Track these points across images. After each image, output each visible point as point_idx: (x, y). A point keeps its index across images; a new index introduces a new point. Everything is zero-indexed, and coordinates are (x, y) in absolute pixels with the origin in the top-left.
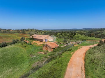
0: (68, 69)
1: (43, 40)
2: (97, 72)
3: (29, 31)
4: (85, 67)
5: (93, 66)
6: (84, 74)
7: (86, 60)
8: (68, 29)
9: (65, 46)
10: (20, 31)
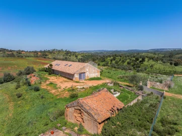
1: (73, 75)
3: (55, 53)
9: (140, 98)
10: (39, 54)
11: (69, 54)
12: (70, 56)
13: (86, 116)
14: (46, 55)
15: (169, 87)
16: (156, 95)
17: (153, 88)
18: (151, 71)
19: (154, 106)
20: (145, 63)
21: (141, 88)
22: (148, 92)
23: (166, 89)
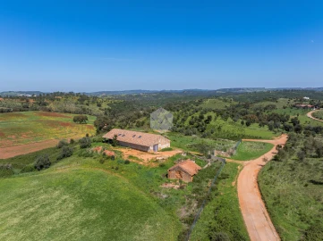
0: (246, 217)
1: (148, 148)
2: (288, 218)
4: (268, 212)
5: (280, 209)
6: (271, 223)
7: (266, 199)
8: (177, 92)
9: (209, 164)
10: (31, 101)
11: (86, 102)
12: (87, 105)
13: (183, 174)
14: (45, 104)
15: (231, 154)
16: (220, 161)
17: (219, 156)
18: (219, 134)
19: (218, 168)
20: (212, 123)
21: (210, 157)
22: (215, 159)
23: (229, 156)
